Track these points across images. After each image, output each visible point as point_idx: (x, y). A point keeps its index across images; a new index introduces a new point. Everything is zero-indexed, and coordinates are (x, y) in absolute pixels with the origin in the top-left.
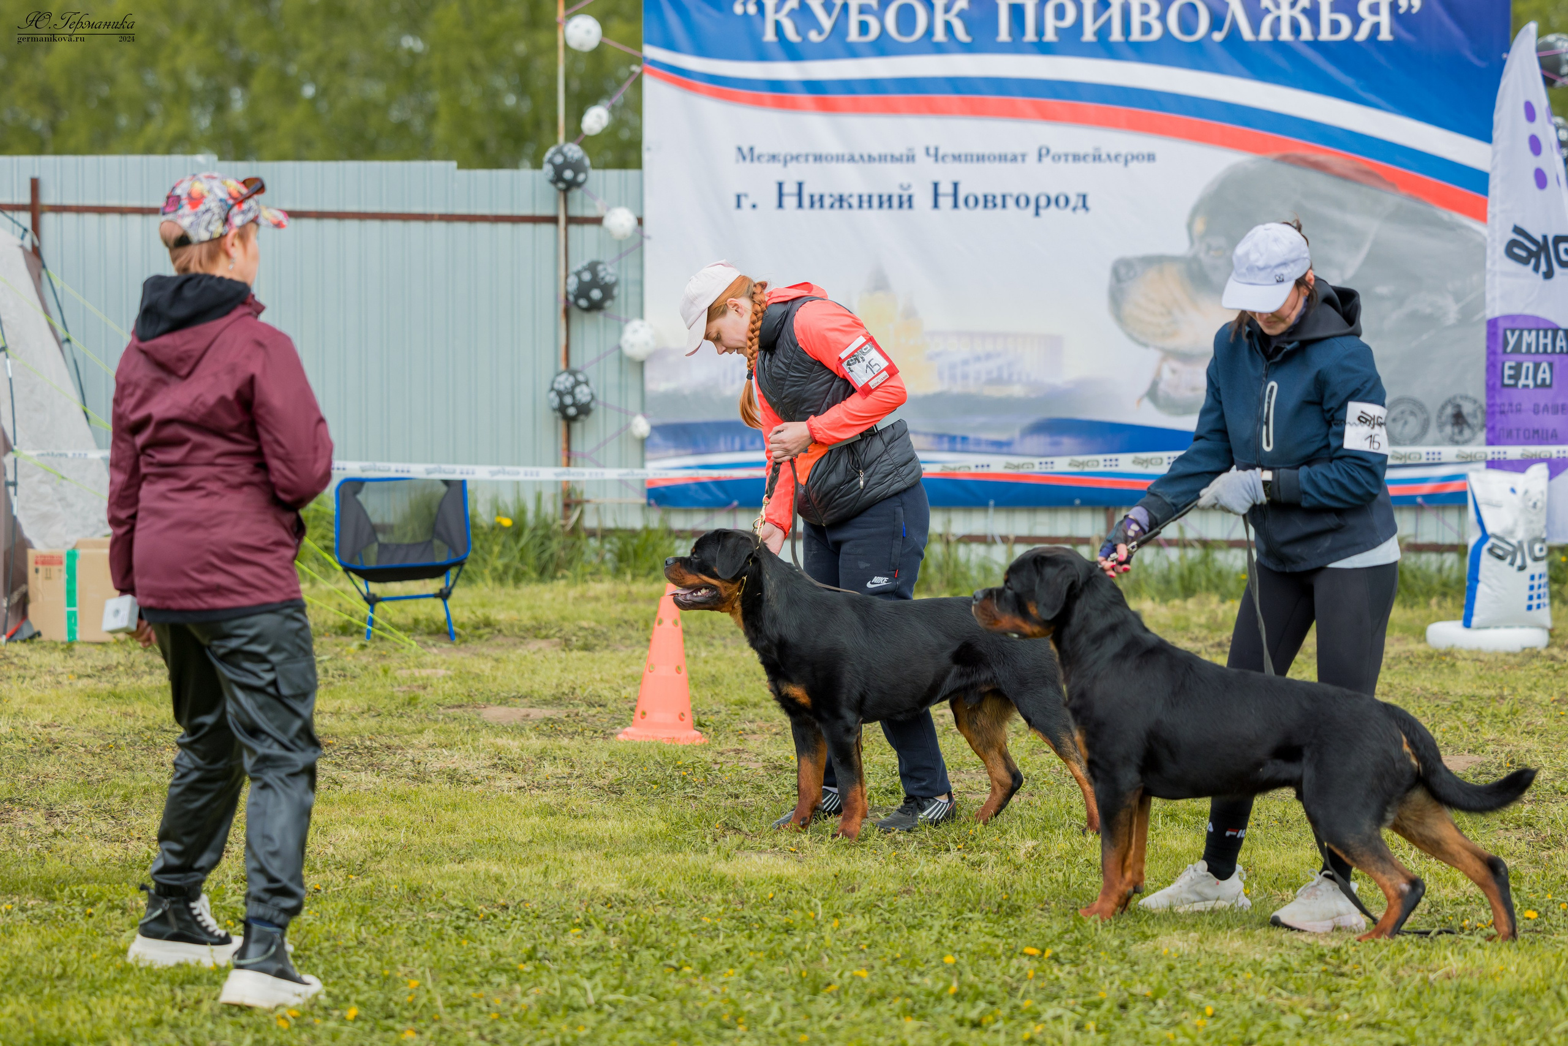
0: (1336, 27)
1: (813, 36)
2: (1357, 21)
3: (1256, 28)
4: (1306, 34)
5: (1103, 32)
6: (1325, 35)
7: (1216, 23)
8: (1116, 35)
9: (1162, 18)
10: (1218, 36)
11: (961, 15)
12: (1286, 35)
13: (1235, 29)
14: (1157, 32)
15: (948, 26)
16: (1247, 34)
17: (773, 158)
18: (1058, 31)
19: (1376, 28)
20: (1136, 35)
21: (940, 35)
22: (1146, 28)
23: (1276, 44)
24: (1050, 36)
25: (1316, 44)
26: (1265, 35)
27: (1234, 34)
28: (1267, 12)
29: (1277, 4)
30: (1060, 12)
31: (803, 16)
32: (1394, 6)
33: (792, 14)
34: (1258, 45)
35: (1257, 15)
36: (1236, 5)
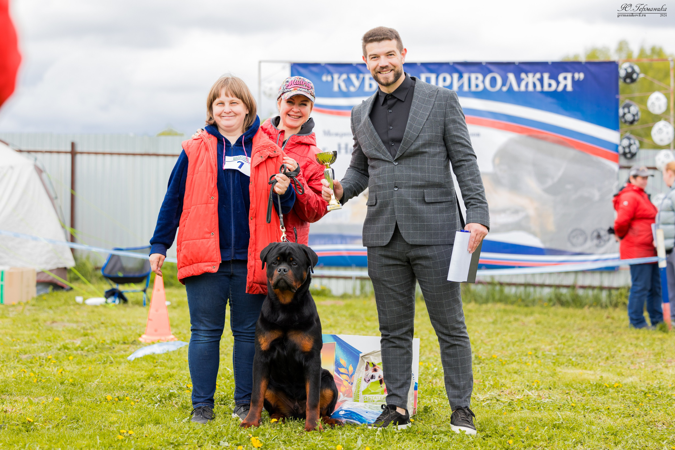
0: (550, 85)
1: (352, 89)
2: (558, 83)
3: (519, 85)
4: (539, 88)
5: (461, 87)
6: (546, 88)
7: (504, 84)
8: (466, 88)
9: (483, 82)
10: (505, 89)
12: (531, 88)
13: (511, 86)
14: (481, 88)
16: (515, 88)
17: (337, 135)
19: (565, 86)
20: (473, 88)
22: (477, 86)
23: (526, 93)
25: (542, 92)
26: (523, 88)
27: (511, 88)
28: (523, 79)
29: (527, 77)
30: (444, 79)
31: (348, 81)
32: (573, 77)
33: (344, 81)
34: (520, 93)
35: (519, 81)
36: (511, 77)
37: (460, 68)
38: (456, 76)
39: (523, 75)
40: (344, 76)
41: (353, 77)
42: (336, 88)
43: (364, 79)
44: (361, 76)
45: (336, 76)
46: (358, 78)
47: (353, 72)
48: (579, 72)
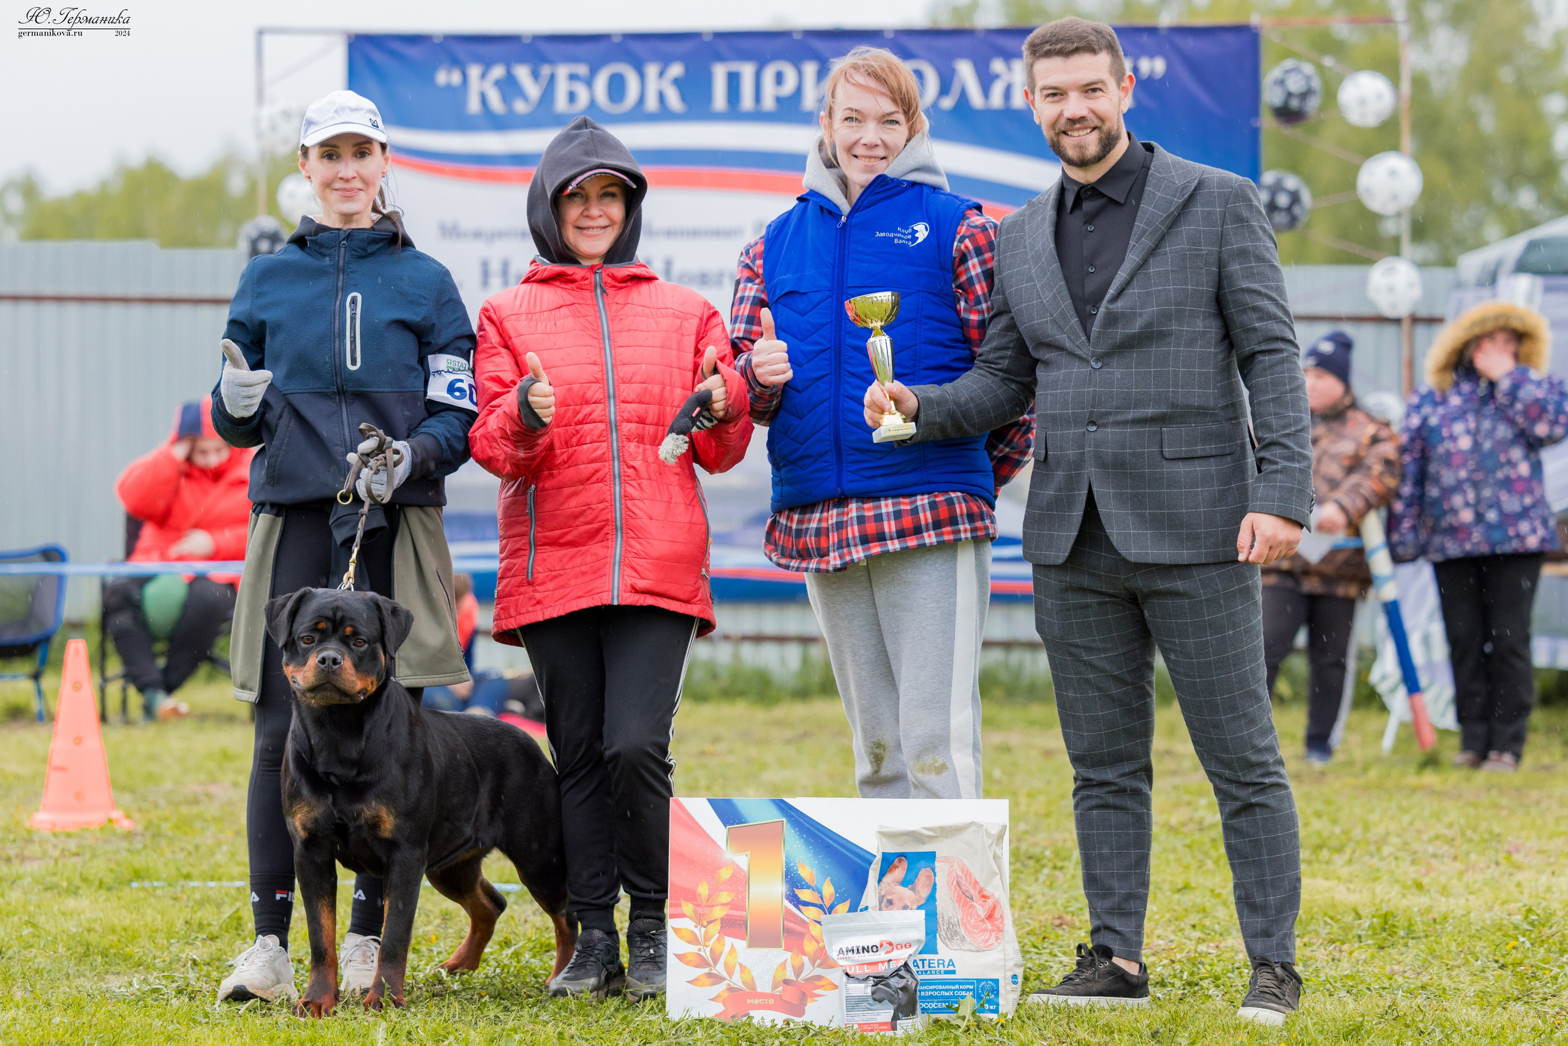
1: (520, 107)
3: (986, 91)
7: (944, 90)
10: (947, 103)
11: (676, 82)
12: (1019, 101)
13: (963, 96)
15: (661, 97)
16: (976, 98)
17: (478, 235)
18: (779, 100)
21: (652, 104)
23: (1008, 113)
24: (768, 103)
26: (996, 100)
27: (963, 97)
28: (997, 77)
29: (1009, 69)
30: (779, 78)
31: (509, 87)
32: (1136, 70)
33: (498, 83)
34: (988, 113)
35: (986, 81)
36: (965, 71)
37: (820, 45)
38: (810, 69)
39: (998, 66)
40: (498, 72)
41: (522, 73)
42: (474, 105)
43: (552, 78)
44: (546, 70)
45: (474, 71)
46: (535, 75)
47: (522, 60)
48: (1152, 56)
